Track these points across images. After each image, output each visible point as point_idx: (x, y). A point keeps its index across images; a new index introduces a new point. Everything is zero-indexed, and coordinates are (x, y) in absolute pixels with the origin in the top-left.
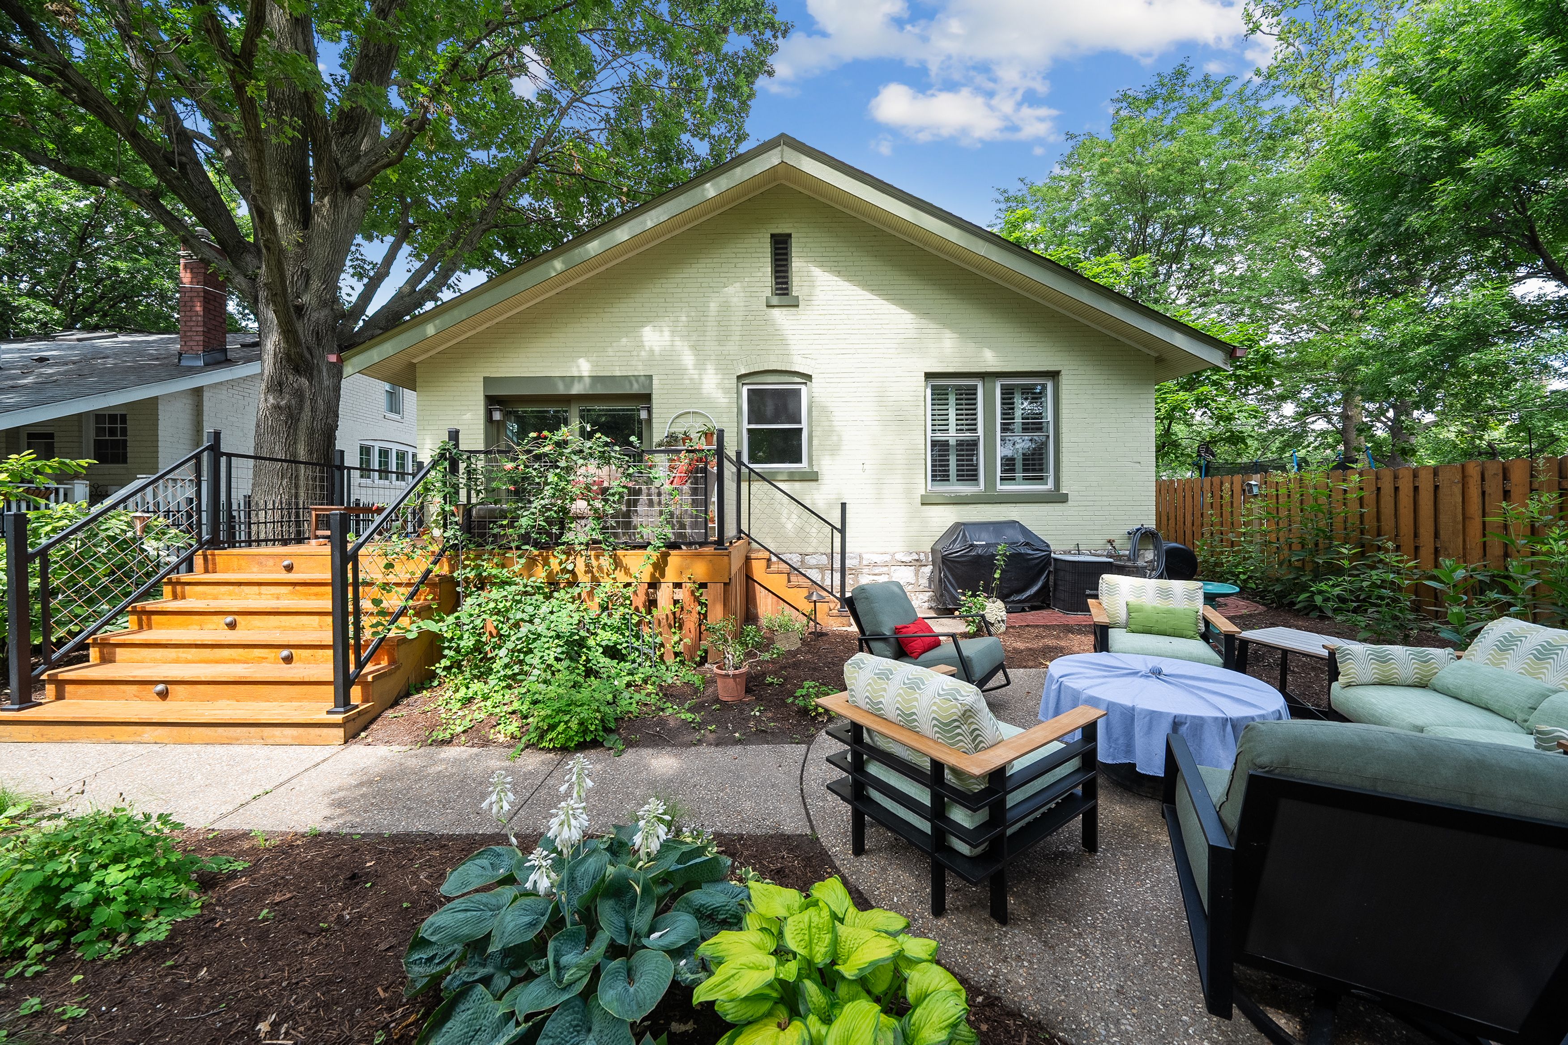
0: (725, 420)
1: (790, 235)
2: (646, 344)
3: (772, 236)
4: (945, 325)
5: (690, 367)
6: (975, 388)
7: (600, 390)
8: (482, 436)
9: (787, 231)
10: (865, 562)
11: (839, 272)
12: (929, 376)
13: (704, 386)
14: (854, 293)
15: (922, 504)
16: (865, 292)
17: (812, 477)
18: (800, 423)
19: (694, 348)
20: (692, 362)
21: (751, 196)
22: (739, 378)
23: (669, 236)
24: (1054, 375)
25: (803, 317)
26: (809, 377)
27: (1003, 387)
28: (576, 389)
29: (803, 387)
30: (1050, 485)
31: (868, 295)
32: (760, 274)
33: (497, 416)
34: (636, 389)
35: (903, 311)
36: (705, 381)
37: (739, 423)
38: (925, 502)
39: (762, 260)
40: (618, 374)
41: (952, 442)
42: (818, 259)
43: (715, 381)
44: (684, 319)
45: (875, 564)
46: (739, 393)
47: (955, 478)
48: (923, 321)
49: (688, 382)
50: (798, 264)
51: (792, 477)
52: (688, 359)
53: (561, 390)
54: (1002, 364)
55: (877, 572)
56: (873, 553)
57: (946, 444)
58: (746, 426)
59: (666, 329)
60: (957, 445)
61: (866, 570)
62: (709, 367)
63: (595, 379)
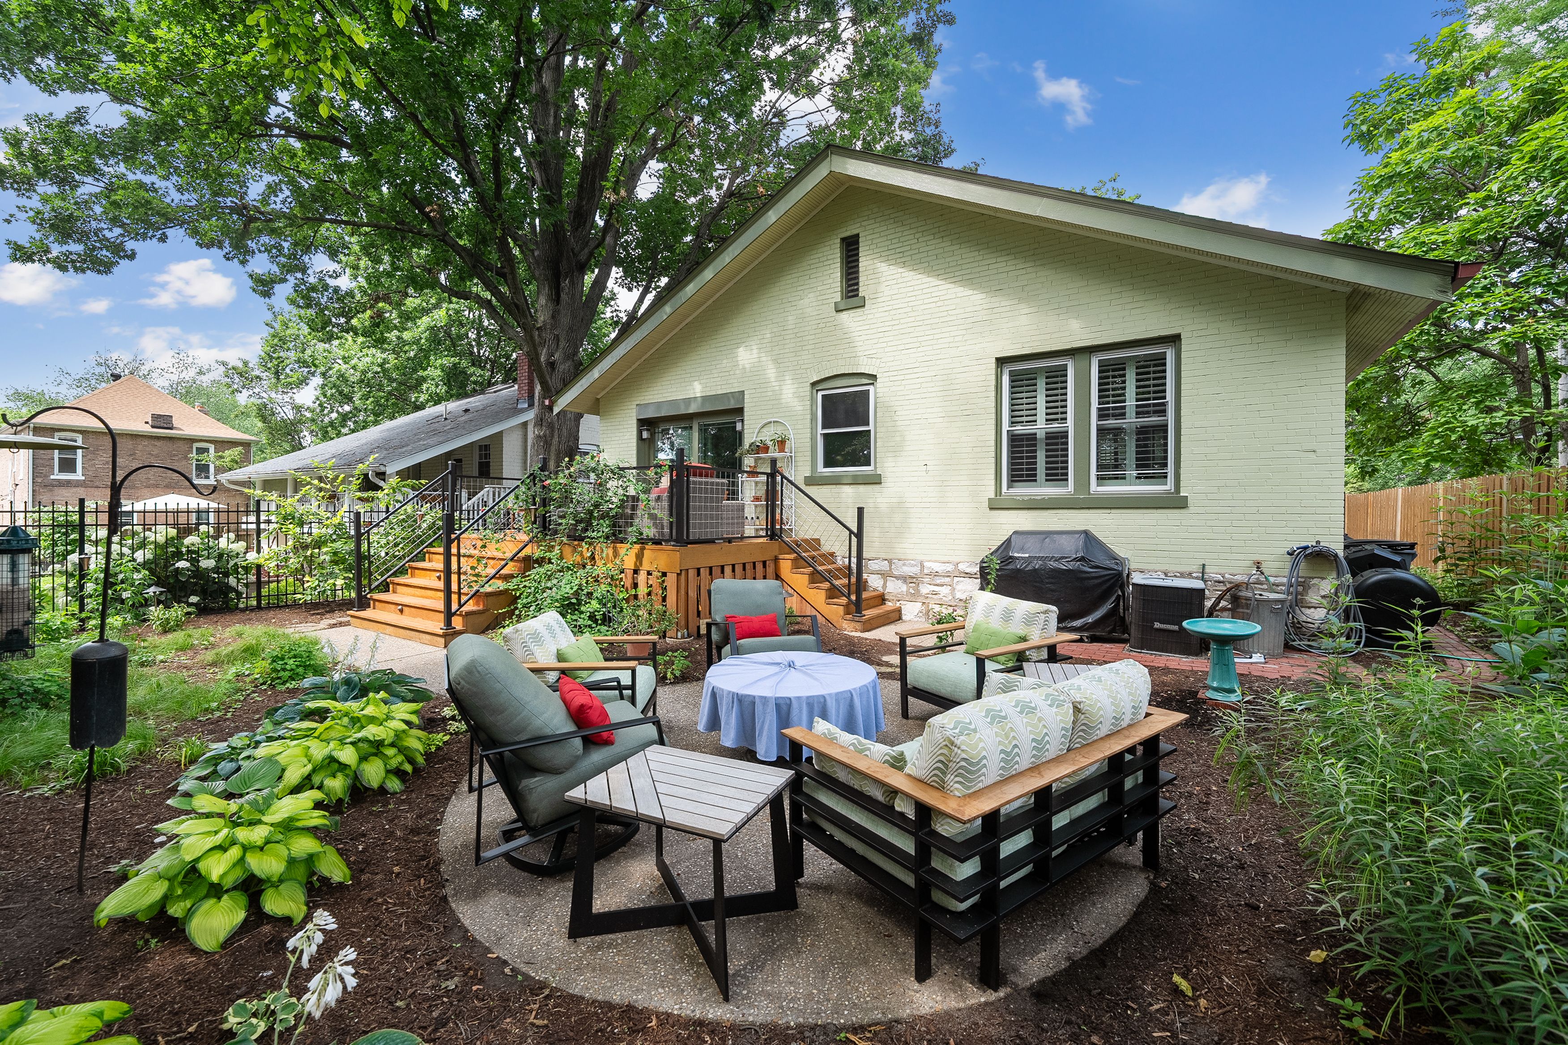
0: (800, 427)
1: (858, 235)
2: (741, 363)
3: (843, 240)
4: (1021, 300)
5: (773, 380)
6: (1064, 368)
7: (708, 408)
8: (635, 452)
9: (855, 232)
10: (926, 571)
11: (904, 263)
12: (1001, 362)
13: (783, 396)
14: (919, 282)
15: (991, 509)
16: (930, 279)
17: (875, 480)
18: (868, 424)
19: (775, 361)
20: (773, 375)
21: (822, 206)
22: (814, 384)
23: (757, 262)
24: (1174, 340)
25: (870, 317)
26: (874, 377)
27: (1101, 364)
28: (692, 409)
29: (871, 388)
30: (1169, 486)
31: (933, 281)
32: (831, 281)
33: (645, 435)
34: (732, 405)
35: (971, 292)
36: (784, 392)
37: (813, 429)
38: (994, 506)
39: (832, 266)
40: (720, 392)
41: (1041, 435)
42: (883, 254)
43: (792, 391)
44: (768, 336)
45: (937, 574)
46: (813, 400)
47: (1044, 477)
48: (994, 299)
49: (770, 394)
50: (865, 263)
51: (857, 481)
52: (771, 373)
53: (683, 411)
54: (1093, 335)
55: (938, 582)
56: (936, 561)
57: (1032, 437)
58: (820, 431)
59: (754, 347)
60: (1047, 438)
61: (927, 580)
62: (787, 378)
63: (705, 398)
